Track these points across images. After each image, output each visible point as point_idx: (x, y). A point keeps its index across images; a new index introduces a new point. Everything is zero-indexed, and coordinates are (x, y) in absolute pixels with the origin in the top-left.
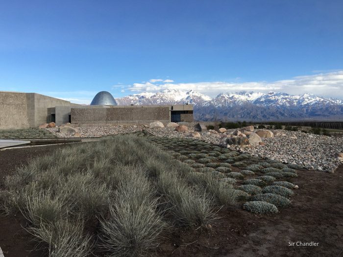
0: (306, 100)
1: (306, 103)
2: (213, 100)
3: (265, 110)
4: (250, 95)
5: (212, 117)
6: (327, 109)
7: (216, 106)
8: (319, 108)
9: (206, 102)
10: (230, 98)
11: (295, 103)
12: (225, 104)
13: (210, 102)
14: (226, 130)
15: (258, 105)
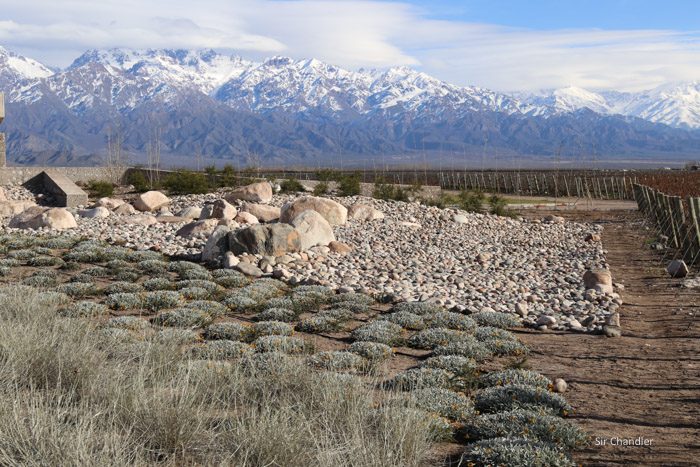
0: (395, 90)
1: (393, 103)
2: (56, 79)
3: (257, 122)
4: (202, 63)
5: (54, 147)
6: (459, 124)
7: (69, 101)
8: (433, 121)
9: (25, 83)
10: (127, 74)
11: (360, 103)
12: (108, 97)
13: (43, 86)
14: (167, 200)
15: (231, 104)
